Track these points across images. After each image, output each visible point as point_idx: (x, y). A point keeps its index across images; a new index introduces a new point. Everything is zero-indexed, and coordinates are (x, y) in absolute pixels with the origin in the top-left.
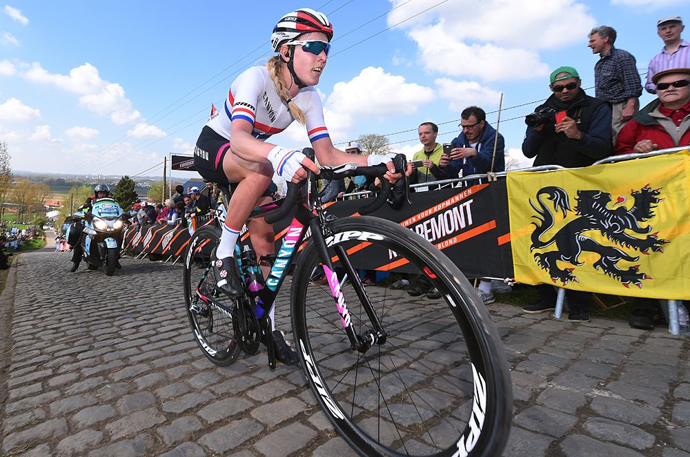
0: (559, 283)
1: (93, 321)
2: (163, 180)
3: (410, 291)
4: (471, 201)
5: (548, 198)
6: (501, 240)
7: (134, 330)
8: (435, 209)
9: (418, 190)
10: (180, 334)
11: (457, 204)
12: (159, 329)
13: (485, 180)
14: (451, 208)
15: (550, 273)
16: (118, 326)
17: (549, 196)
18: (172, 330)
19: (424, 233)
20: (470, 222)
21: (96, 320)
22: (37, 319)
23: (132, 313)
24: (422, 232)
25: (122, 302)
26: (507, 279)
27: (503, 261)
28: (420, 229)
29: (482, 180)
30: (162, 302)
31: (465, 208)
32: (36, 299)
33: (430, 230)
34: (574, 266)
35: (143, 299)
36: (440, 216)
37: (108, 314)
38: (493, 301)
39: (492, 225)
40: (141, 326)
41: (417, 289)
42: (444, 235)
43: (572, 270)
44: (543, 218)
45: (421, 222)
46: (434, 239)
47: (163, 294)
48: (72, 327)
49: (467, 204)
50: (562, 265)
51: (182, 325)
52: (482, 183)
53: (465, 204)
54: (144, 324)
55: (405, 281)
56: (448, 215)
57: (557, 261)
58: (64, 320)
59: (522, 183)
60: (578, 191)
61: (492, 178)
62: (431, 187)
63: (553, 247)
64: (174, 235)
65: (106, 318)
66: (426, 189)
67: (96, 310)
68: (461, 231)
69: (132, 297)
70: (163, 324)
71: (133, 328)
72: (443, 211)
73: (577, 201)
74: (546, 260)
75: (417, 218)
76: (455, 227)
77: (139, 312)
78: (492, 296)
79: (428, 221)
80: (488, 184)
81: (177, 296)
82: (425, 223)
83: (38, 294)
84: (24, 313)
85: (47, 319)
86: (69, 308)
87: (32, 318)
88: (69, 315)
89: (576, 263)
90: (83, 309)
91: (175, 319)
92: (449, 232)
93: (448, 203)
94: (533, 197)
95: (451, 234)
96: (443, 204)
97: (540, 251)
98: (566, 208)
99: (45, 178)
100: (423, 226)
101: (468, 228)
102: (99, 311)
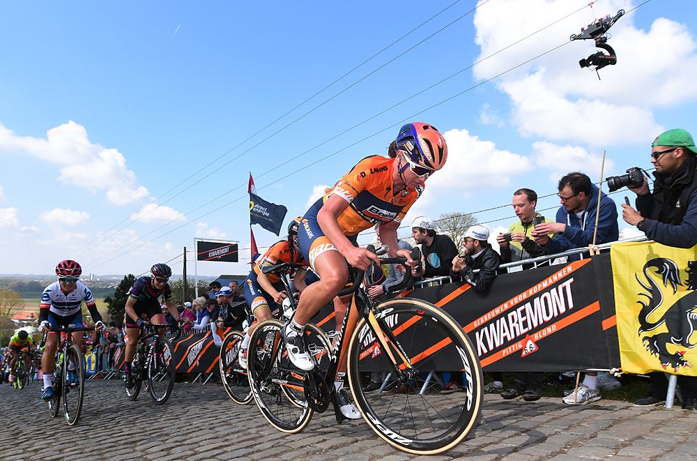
0: (669, 368)
1: (107, 448)
2: (182, 279)
3: (504, 393)
4: (572, 280)
5: (656, 272)
6: (606, 325)
7: (165, 453)
8: (531, 292)
9: (510, 270)
10: (225, 452)
11: (555, 285)
12: (197, 449)
13: (587, 255)
14: (548, 289)
15: (660, 359)
16: (143, 451)
17: (657, 269)
18: (214, 449)
19: (518, 322)
20: (571, 306)
21: (110, 447)
22: (28, 452)
23: (158, 436)
24: (516, 321)
25: (143, 426)
26: (614, 370)
27: (609, 348)
28: (513, 317)
29: (583, 254)
30: (195, 423)
31: (564, 289)
32: (21, 432)
33: (525, 318)
34: (684, 349)
35: (171, 421)
36: (536, 300)
37: (125, 439)
38: (599, 398)
39: (595, 307)
40: (173, 448)
41: (512, 390)
42: (541, 322)
43: (682, 354)
44: (650, 295)
45: (514, 308)
46: (530, 327)
47: (197, 414)
48: (79, 455)
49: (567, 284)
50: (672, 348)
51: (226, 443)
52: (584, 258)
53: (564, 284)
54: (177, 446)
55: (498, 384)
56: (545, 299)
57: (667, 344)
58: (66, 450)
59: (628, 256)
60: (689, 262)
61: (595, 252)
62: (526, 266)
63: (662, 329)
64: (204, 346)
65: (124, 444)
66: (520, 269)
67: (109, 437)
68: (561, 316)
69: (155, 419)
70: (201, 444)
71: (162, 450)
72: (539, 294)
73: (688, 274)
74: (655, 344)
75: (509, 304)
76: (553, 312)
77: (167, 435)
78: (598, 392)
79: (522, 308)
80: (590, 259)
81: (216, 415)
82: (519, 310)
83: (23, 426)
84: (7, 447)
85: (43, 451)
86: (71, 437)
87: (21, 451)
88: (72, 445)
89: (688, 345)
90: (90, 437)
91: (216, 438)
92: (547, 319)
93: (545, 284)
94: (639, 272)
95: (549, 321)
96: (540, 286)
97: (650, 334)
98: (676, 282)
99: (10, 281)
100: (517, 314)
101: (569, 312)
102: (114, 437)
